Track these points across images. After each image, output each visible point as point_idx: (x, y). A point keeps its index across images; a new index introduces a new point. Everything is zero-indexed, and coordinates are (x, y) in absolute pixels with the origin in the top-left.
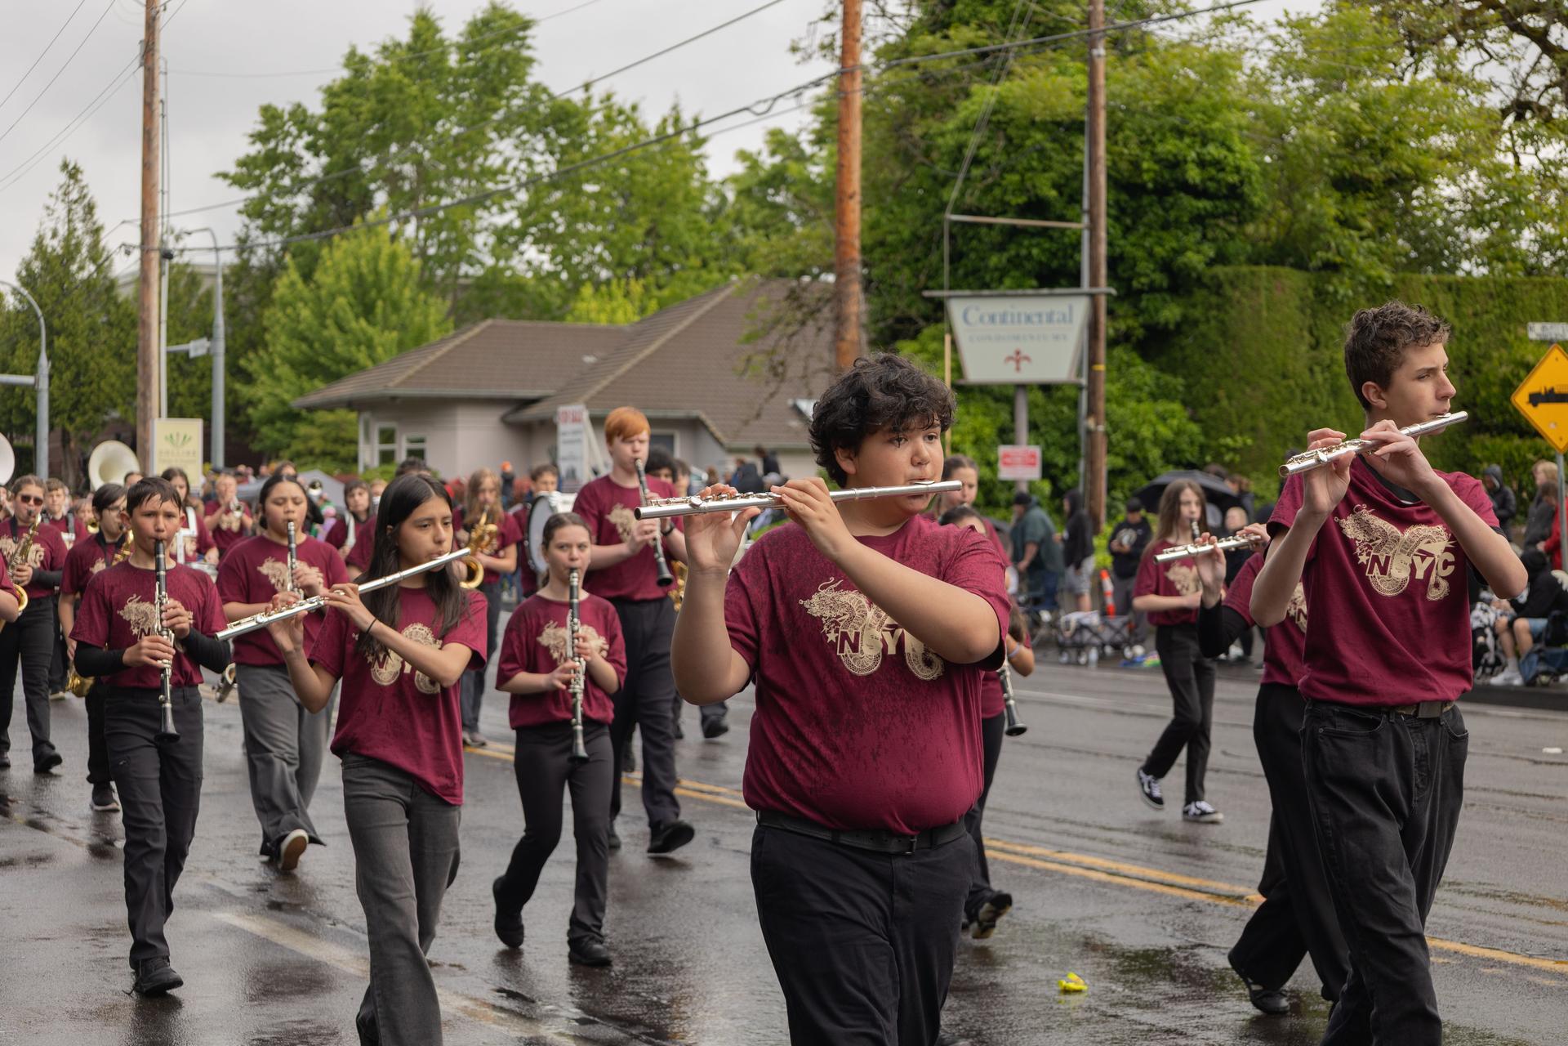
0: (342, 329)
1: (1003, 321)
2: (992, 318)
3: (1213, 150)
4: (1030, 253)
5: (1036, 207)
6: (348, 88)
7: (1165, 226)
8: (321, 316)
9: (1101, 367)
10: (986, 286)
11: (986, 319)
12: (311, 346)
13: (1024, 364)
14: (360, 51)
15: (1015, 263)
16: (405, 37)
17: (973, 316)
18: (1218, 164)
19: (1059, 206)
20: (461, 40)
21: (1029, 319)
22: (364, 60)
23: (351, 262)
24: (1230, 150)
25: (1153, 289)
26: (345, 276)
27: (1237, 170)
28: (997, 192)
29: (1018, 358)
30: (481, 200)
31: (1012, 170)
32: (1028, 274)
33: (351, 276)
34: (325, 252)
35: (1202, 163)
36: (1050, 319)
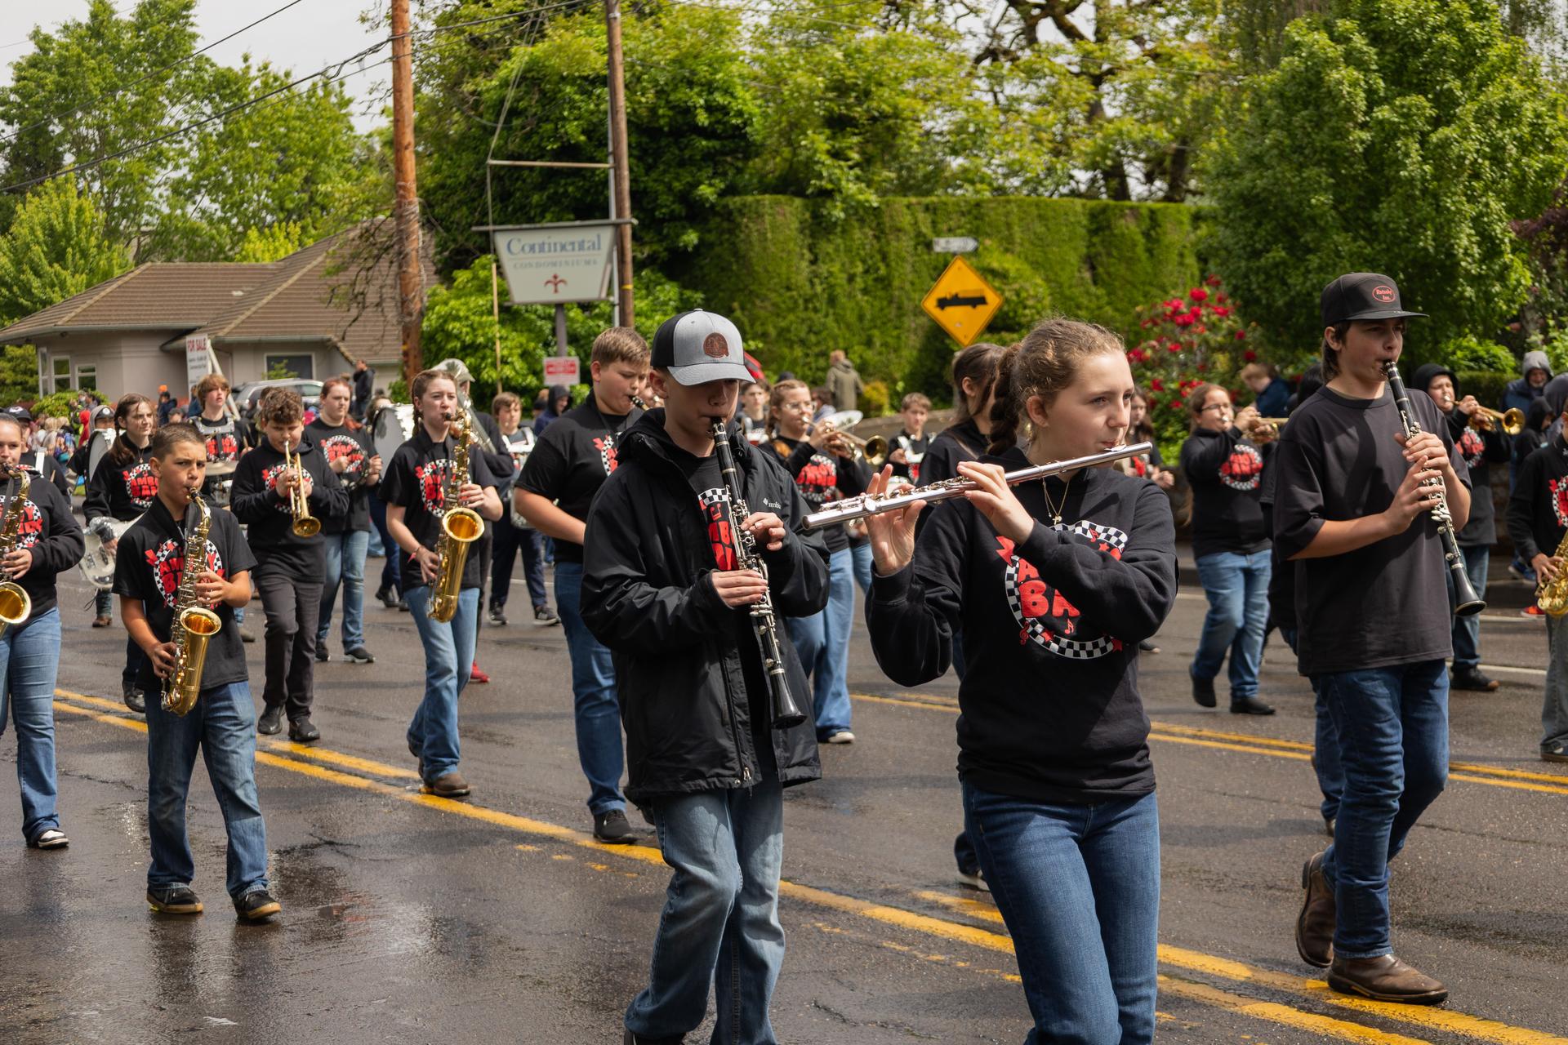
0: (37, 274)
1: (542, 250)
2: (532, 248)
3: (719, 98)
4: (566, 191)
5: (569, 151)
6: (33, 63)
7: (682, 164)
8: (18, 263)
9: (630, 287)
10: (531, 220)
11: (527, 249)
12: (10, 289)
13: (561, 286)
14: (44, 31)
15: (554, 200)
16: (85, 19)
17: (515, 247)
18: (724, 110)
19: (590, 149)
20: (133, 19)
21: (563, 248)
22: (47, 39)
23: (42, 216)
24: (732, 95)
25: (673, 217)
26: (38, 228)
27: (740, 113)
28: (535, 138)
29: (556, 281)
30: (158, 159)
31: (547, 120)
32: (567, 209)
33: (44, 228)
34: (19, 207)
35: (710, 108)
36: (581, 248)
